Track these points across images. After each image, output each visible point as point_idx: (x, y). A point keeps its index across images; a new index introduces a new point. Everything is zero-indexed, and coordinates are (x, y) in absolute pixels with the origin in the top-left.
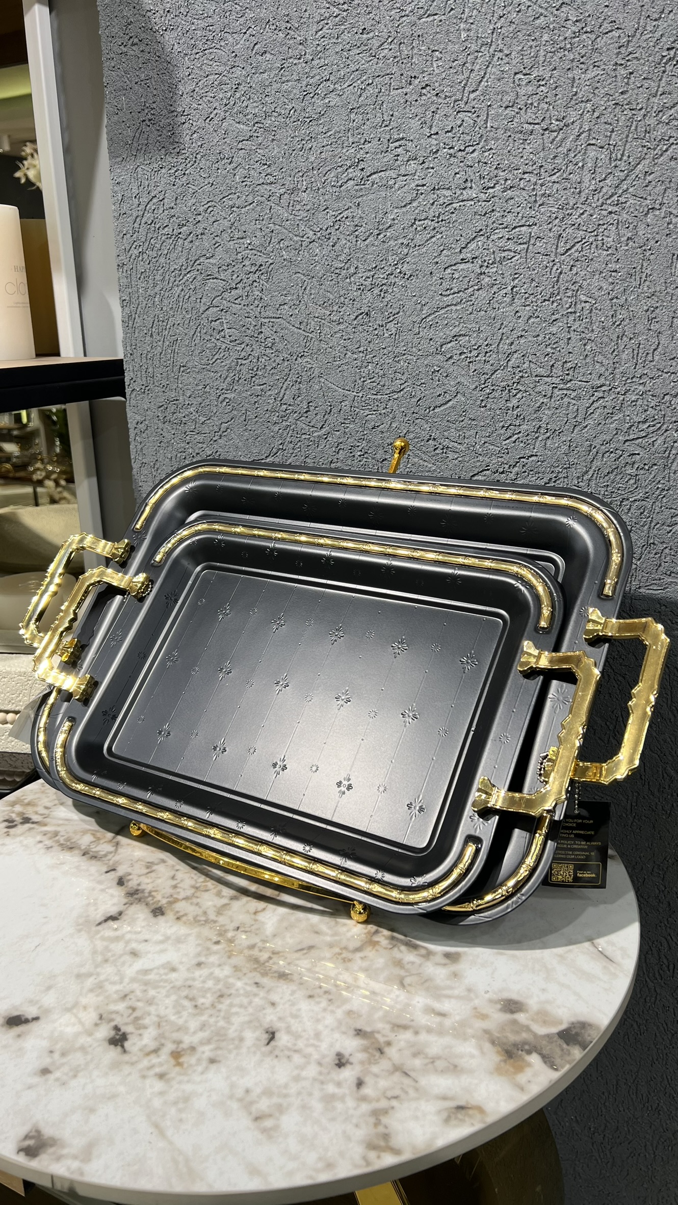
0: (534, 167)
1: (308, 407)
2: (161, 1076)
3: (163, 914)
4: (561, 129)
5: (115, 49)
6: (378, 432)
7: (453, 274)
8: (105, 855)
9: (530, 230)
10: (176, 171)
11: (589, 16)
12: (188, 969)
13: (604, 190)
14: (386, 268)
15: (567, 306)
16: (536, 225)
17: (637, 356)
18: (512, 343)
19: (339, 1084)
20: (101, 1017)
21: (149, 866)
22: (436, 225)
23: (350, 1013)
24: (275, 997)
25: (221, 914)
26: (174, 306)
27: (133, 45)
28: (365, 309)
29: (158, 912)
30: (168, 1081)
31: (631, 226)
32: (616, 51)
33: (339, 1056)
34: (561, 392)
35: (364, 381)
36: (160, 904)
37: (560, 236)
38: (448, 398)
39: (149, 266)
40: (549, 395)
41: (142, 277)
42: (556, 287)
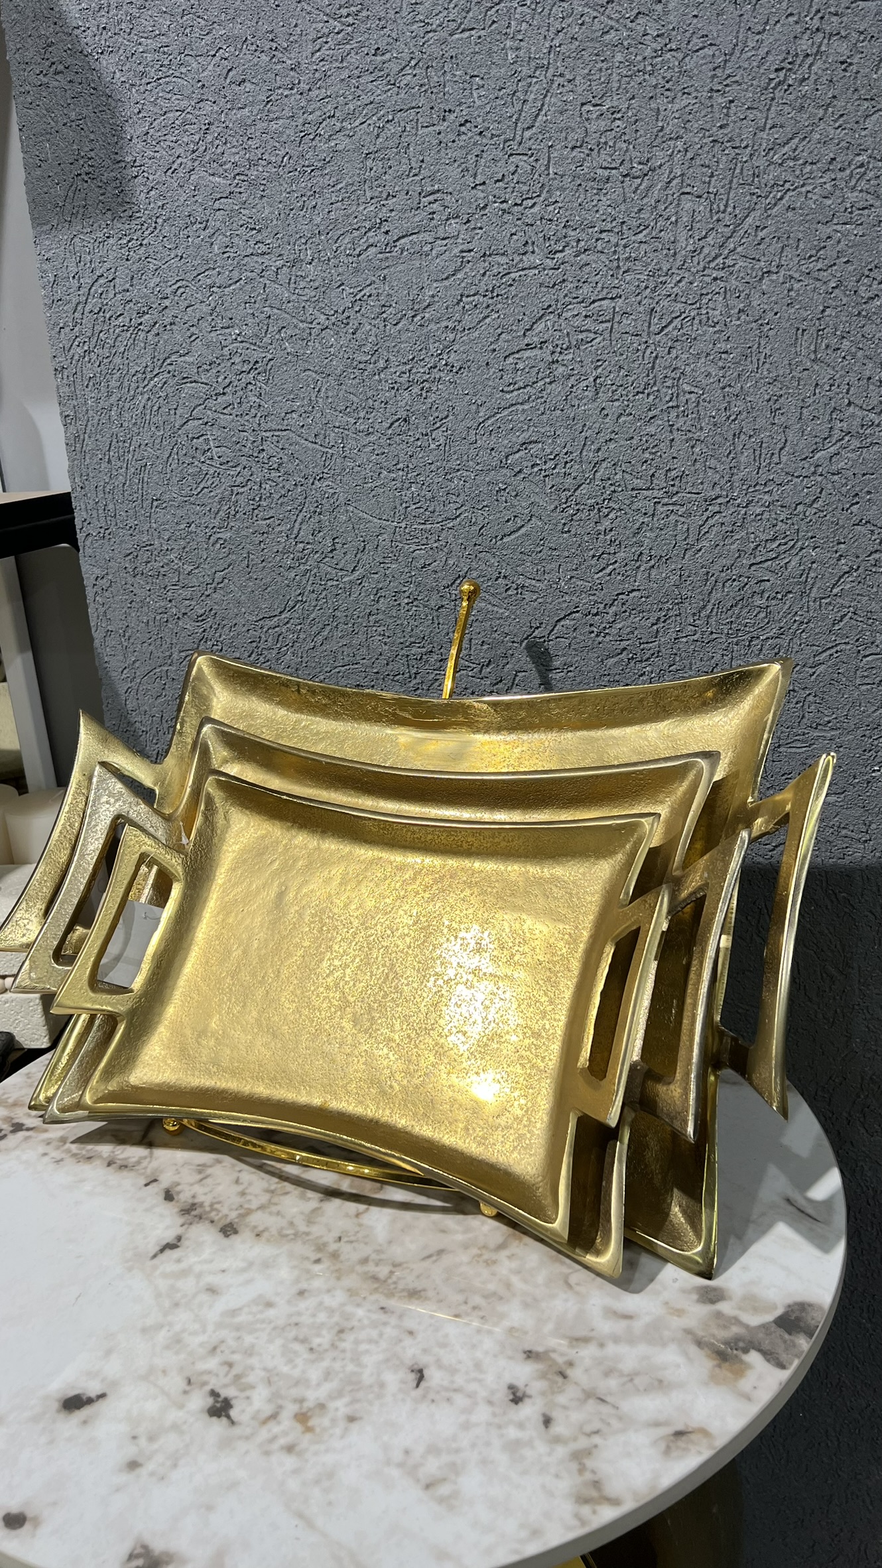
0: (614, 224)
1: (333, 545)
2: (290, 1449)
3: (236, 1232)
4: (646, 175)
5: (32, 78)
6: (430, 572)
7: (516, 364)
8: (139, 1162)
9: (613, 305)
10: (129, 241)
11: (674, 28)
12: (289, 1302)
13: (706, 251)
17: (760, 458)
19: (521, 1426)
20: (189, 1382)
21: (200, 1169)
23: (511, 1330)
24: (410, 1324)
25: (314, 1223)
26: (139, 421)
27: (57, 73)
29: (229, 1230)
30: (300, 1454)
31: (743, 295)
32: (710, 74)
33: (512, 1388)
36: (228, 1221)
38: (520, 523)
39: (99, 370)
41: (91, 384)
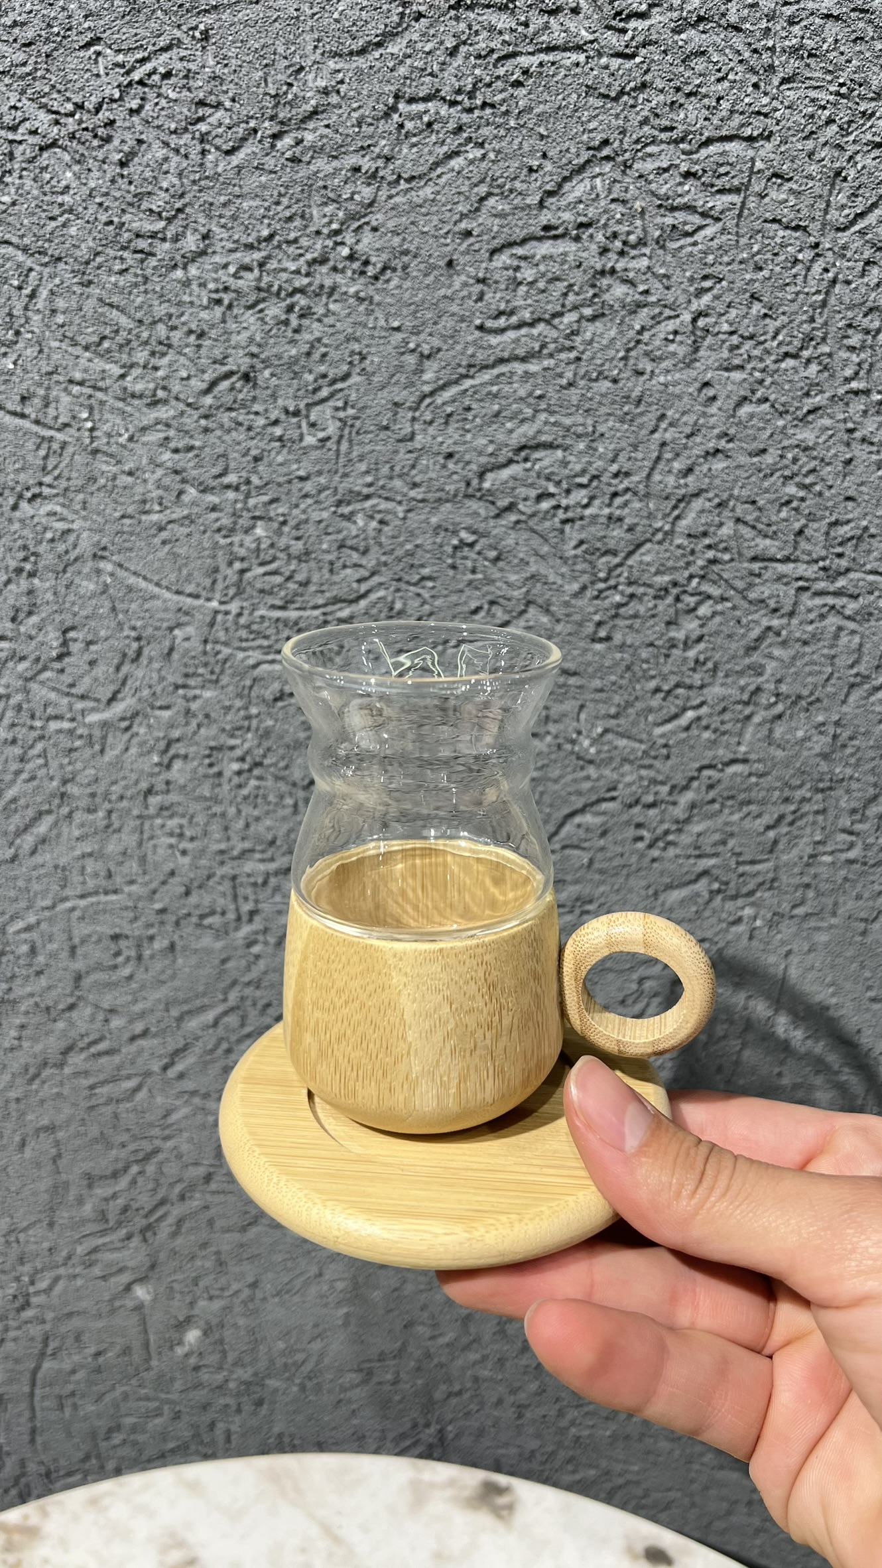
14: (304, 242)
15: (848, 372)
16: (768, 138)
18: (690, 470)
22: (466, 118)
28: (239, 361)
34: (818, 601)
35: (242, 572)
37: (838, 174)
40: (787, 609)
42: (820, 321)
